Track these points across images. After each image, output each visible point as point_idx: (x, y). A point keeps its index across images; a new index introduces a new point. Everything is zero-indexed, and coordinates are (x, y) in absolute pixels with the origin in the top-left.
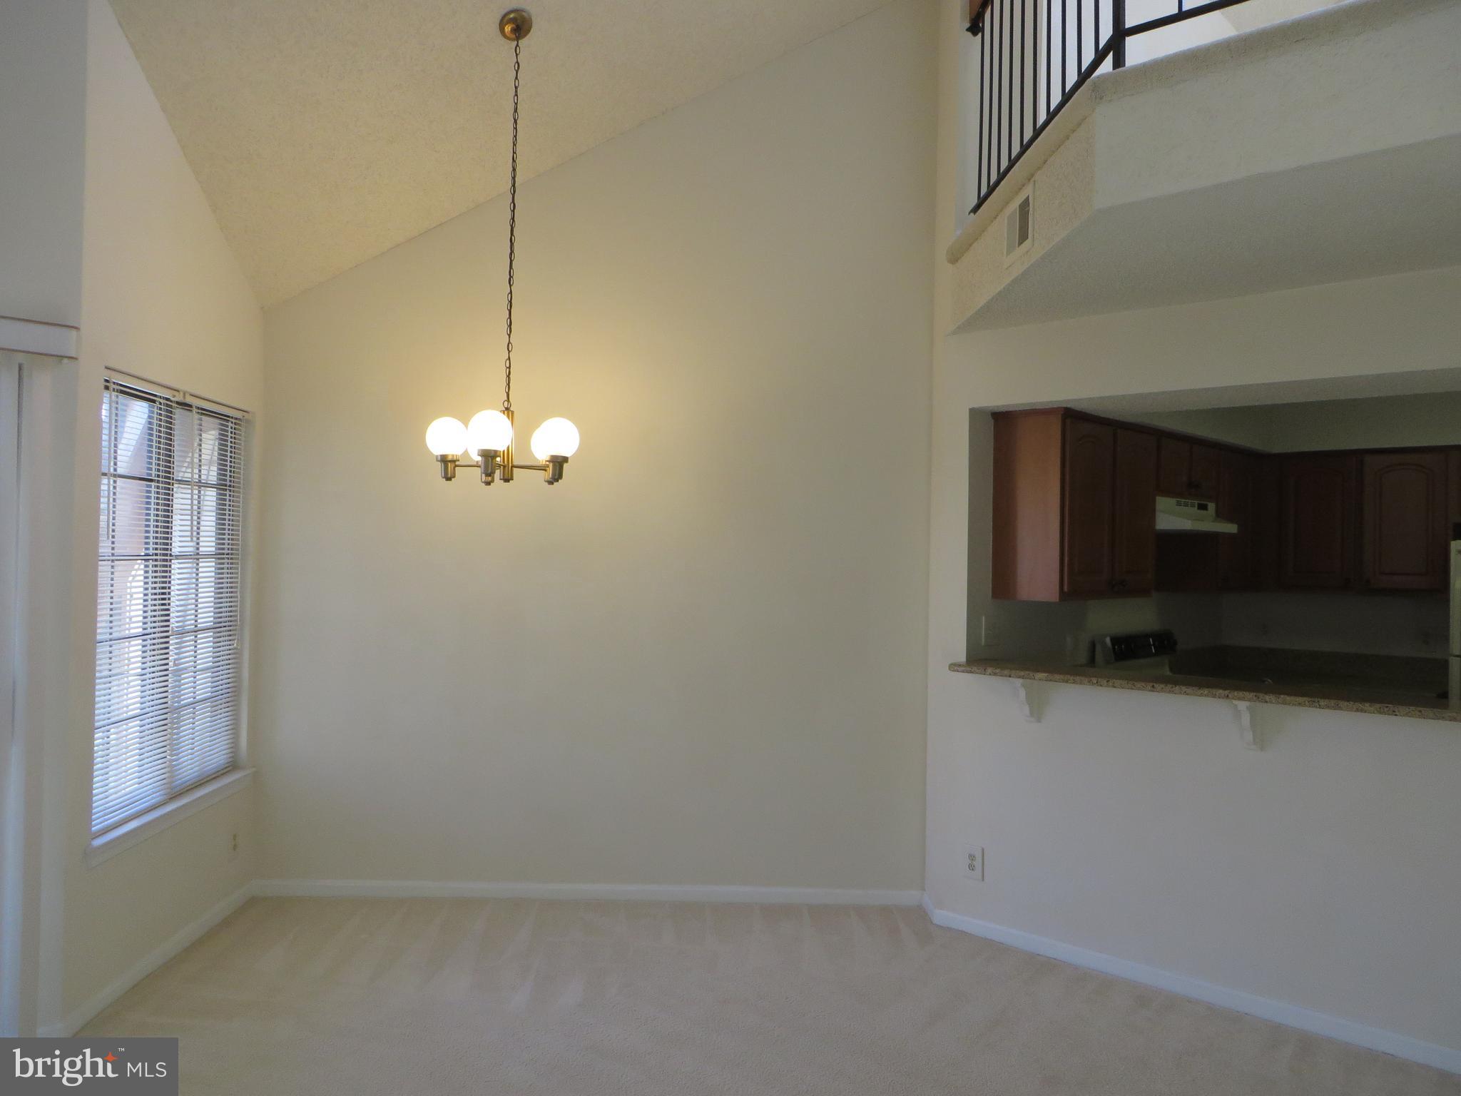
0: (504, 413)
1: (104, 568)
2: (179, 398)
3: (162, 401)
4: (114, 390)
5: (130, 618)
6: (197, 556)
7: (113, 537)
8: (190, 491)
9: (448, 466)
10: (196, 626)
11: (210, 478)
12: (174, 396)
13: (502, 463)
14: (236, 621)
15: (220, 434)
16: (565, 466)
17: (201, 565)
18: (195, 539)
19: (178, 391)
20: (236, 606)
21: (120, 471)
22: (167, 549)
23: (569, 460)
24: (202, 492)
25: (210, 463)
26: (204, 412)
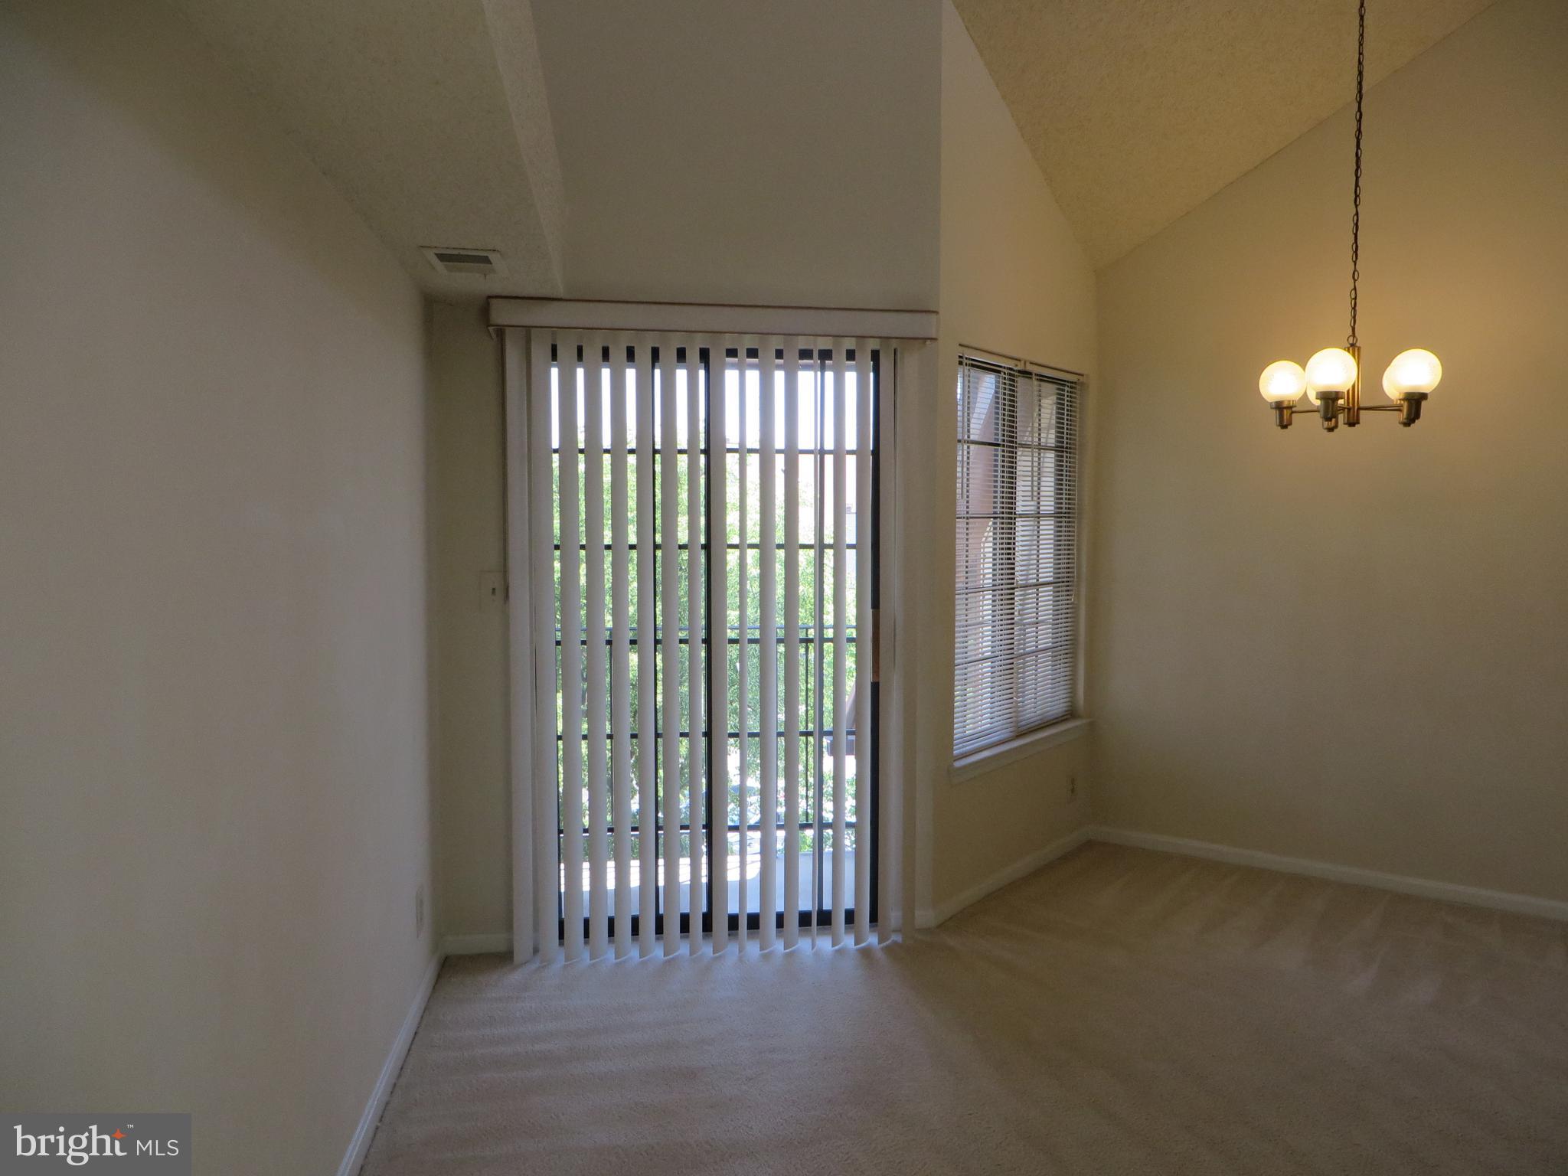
0: (1349, 351)
1: (961, 524)
2: (1020, 367)
3: (1006, 371)
4: (966, 364)
5: (984, 576)
6: (1038, 516)
7: (968, 497)
8: (1030, 454)
9: (1284, 412)
10: (1038, 580)
11: (1049, 441)
12: (1016, 366)
13: (1346, 406)
14: (1073, 577)
15: (1058, 398)
16: (1424, 403)
17: (1041, 523)
18: (1035, 498)
19: (1020, 360)
20: (1073, 563)
21: (972, 437)
22: (1012, 508)
23: (1429, 397)
24: (1042, 455)
25: (1049, 428)
26: (1042, 378)
